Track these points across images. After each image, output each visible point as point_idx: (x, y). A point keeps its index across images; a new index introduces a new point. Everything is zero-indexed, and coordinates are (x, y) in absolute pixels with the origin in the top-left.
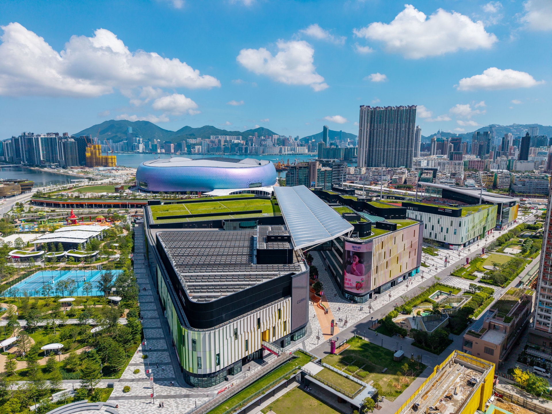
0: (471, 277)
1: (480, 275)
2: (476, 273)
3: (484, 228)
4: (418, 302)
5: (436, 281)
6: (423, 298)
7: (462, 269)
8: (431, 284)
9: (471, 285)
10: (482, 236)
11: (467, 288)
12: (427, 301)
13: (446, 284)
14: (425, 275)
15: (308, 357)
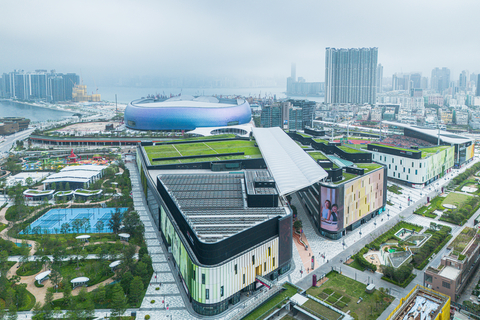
0: (432, 215)
1: (440, 214)
2: (436, 212)
3: (443, 167)
4: (385, 239)
5: (400, 220)
6: (390, 236)
7: (424, 208)
8: (396, 222)
9: (432, 224)
10: (441, 175)
11: (429, 226)
12: (394, 238)
13: (409, 222)
14: (390, 213)
15: (295, 289)
